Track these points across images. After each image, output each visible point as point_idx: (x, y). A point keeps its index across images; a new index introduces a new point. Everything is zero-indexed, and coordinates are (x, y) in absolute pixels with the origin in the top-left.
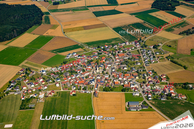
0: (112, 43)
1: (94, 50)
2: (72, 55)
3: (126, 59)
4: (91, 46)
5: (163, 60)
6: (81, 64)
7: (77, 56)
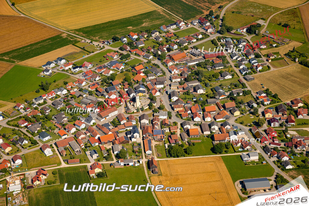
0: (144, 25)
1: (107, 47)
2: (57, 65)
3: (194, 66)
4: (95, 36)
5: (281, 61)
6: (87, 87)
7: (71, 67)
